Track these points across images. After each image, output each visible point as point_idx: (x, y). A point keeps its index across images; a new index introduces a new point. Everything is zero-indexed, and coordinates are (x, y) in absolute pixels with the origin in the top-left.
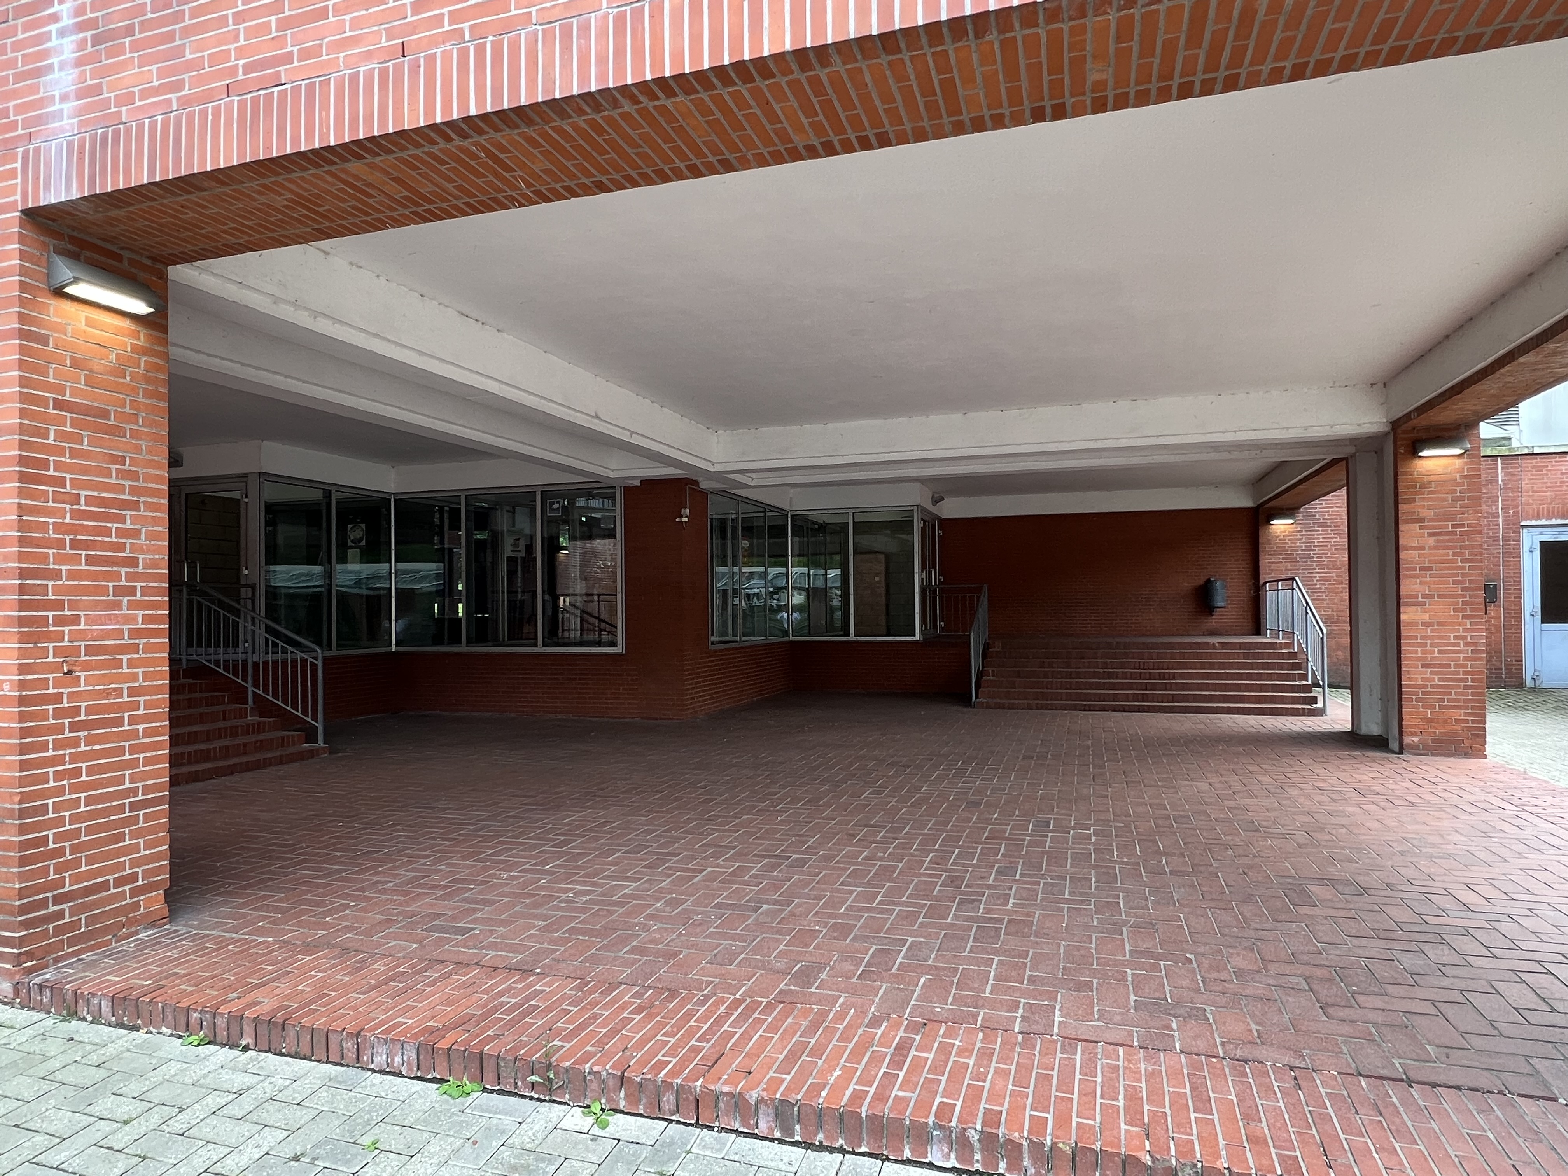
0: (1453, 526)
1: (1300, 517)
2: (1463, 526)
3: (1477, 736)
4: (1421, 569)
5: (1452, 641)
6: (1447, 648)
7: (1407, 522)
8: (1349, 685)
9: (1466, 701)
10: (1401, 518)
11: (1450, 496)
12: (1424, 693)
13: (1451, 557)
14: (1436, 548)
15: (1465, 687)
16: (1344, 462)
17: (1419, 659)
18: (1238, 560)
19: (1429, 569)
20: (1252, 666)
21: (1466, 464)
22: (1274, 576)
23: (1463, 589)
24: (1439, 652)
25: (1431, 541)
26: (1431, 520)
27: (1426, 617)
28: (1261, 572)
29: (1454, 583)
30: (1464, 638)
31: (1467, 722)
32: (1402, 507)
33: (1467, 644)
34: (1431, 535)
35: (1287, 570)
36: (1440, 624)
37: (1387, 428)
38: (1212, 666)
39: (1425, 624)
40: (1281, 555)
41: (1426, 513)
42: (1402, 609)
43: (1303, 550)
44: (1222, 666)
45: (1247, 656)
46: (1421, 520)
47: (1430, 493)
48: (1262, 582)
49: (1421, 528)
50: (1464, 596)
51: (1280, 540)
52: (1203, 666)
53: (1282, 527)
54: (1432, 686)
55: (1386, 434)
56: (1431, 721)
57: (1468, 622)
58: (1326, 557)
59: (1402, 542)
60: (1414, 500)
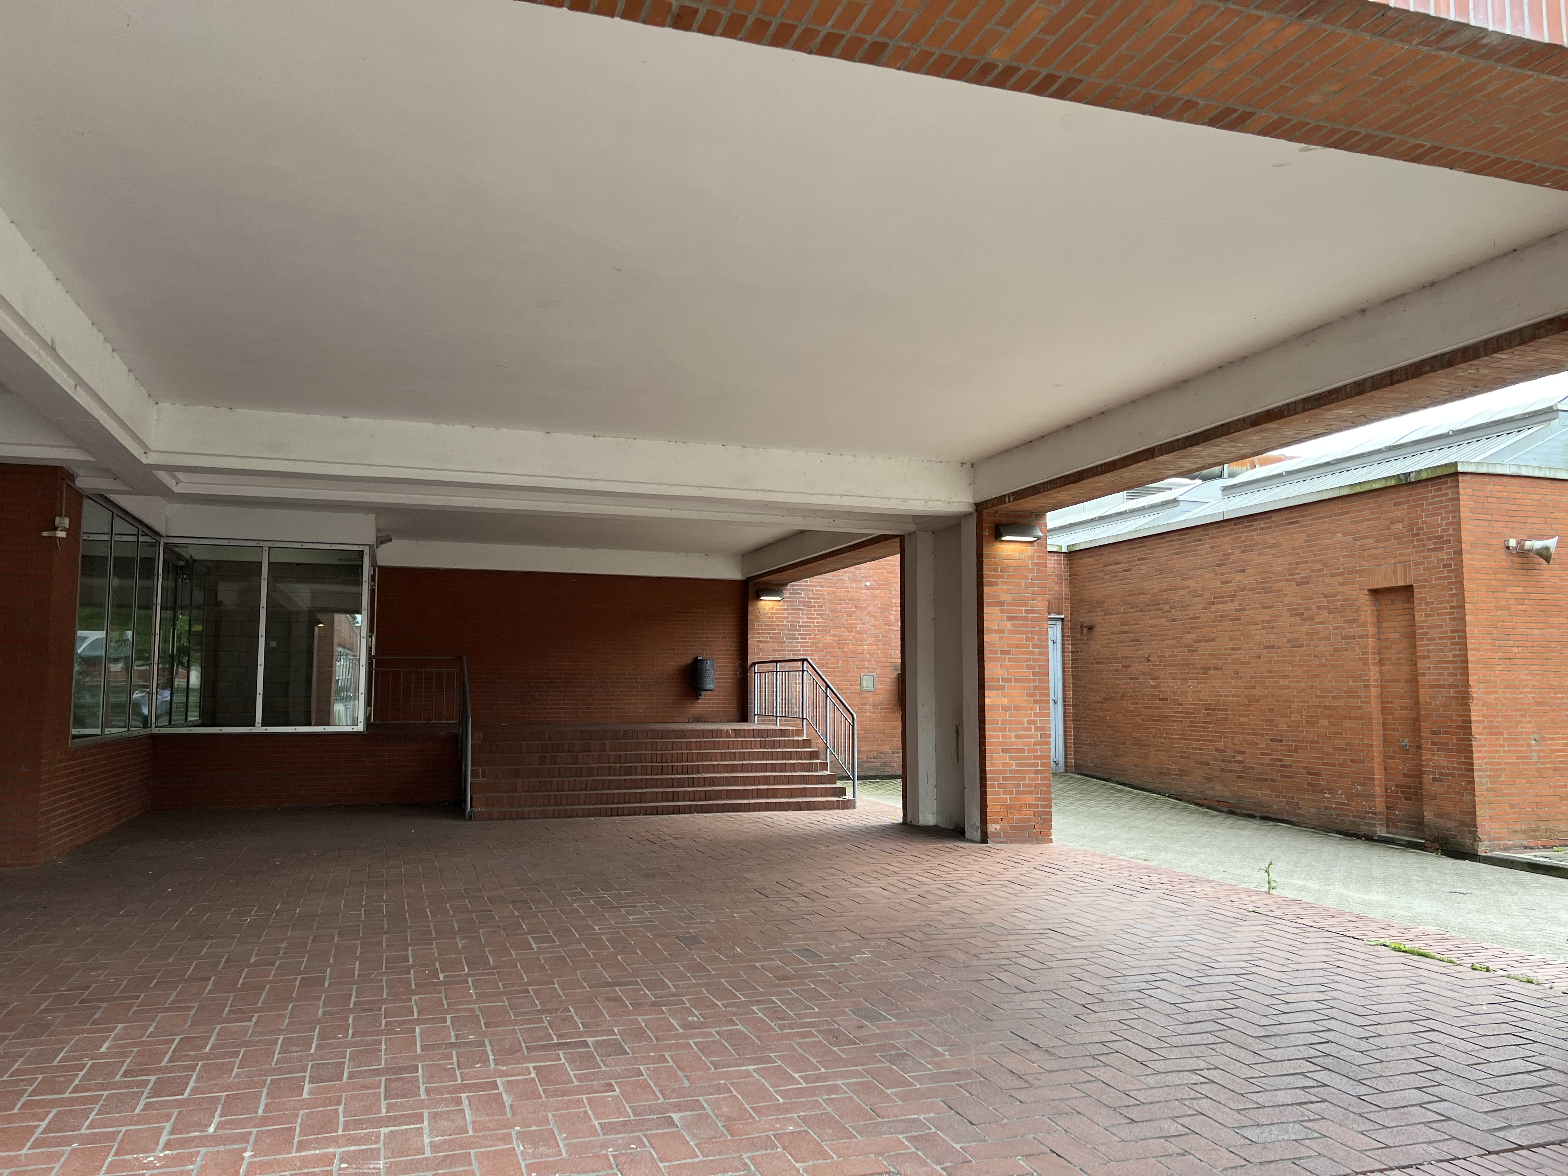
0: (1027, 611)
1: (787, 594)
2: (1033, 612)
3: (1044, 820)
4: (1002, 652)
5: (1026, 725)
6: (1022, 732)
7: (990, 604)
8: (900, 772)
9: (1037, 785)
10: (986, 600)
11: (1023, 582)
12: (1004, 779)
13: (1024, 642)
14: (1012, 632)
15: (1037, 772)
16: (898, 540)
17: (1000, 743)
18: (725, 638)
19: (1008, 652)
20: (772, 756)
21: (1036, 551)
22: (762, 657)
23: (1034, 674)
24: (1017, 737)
25: (1009, 625)
26: (1009, 604)
27: (1005, 701)
28: (750, 650)
29: (1028, 667)
30: (1035, 722)
31: (1037, 806)
32: (986, 589)
33: (1037, 729)
34: (1010, 618)
35: (774, 650)
36: (1017, 708)
37: (971, 509)
38: (733, 756)
39: (1005, 708)
40: (769, 634)
41: (1007, 597)
42: (987, 692)
43: (788, 630)
44: (744, 756)
45: (763, 745)
46: (1001, 604)
47: (1010, 577)
48: (750, 663)
49: (1002, 611)
50: (1034, 681)
51: (768, 617)
52: (724, 757)
53: (770, 603)
54: (1011, 772)
55: (967, 515)
56: (1008, 807)
57: (1037, 706)
58: (810, 639)
59: (986, 624)
60: (996, 584)
